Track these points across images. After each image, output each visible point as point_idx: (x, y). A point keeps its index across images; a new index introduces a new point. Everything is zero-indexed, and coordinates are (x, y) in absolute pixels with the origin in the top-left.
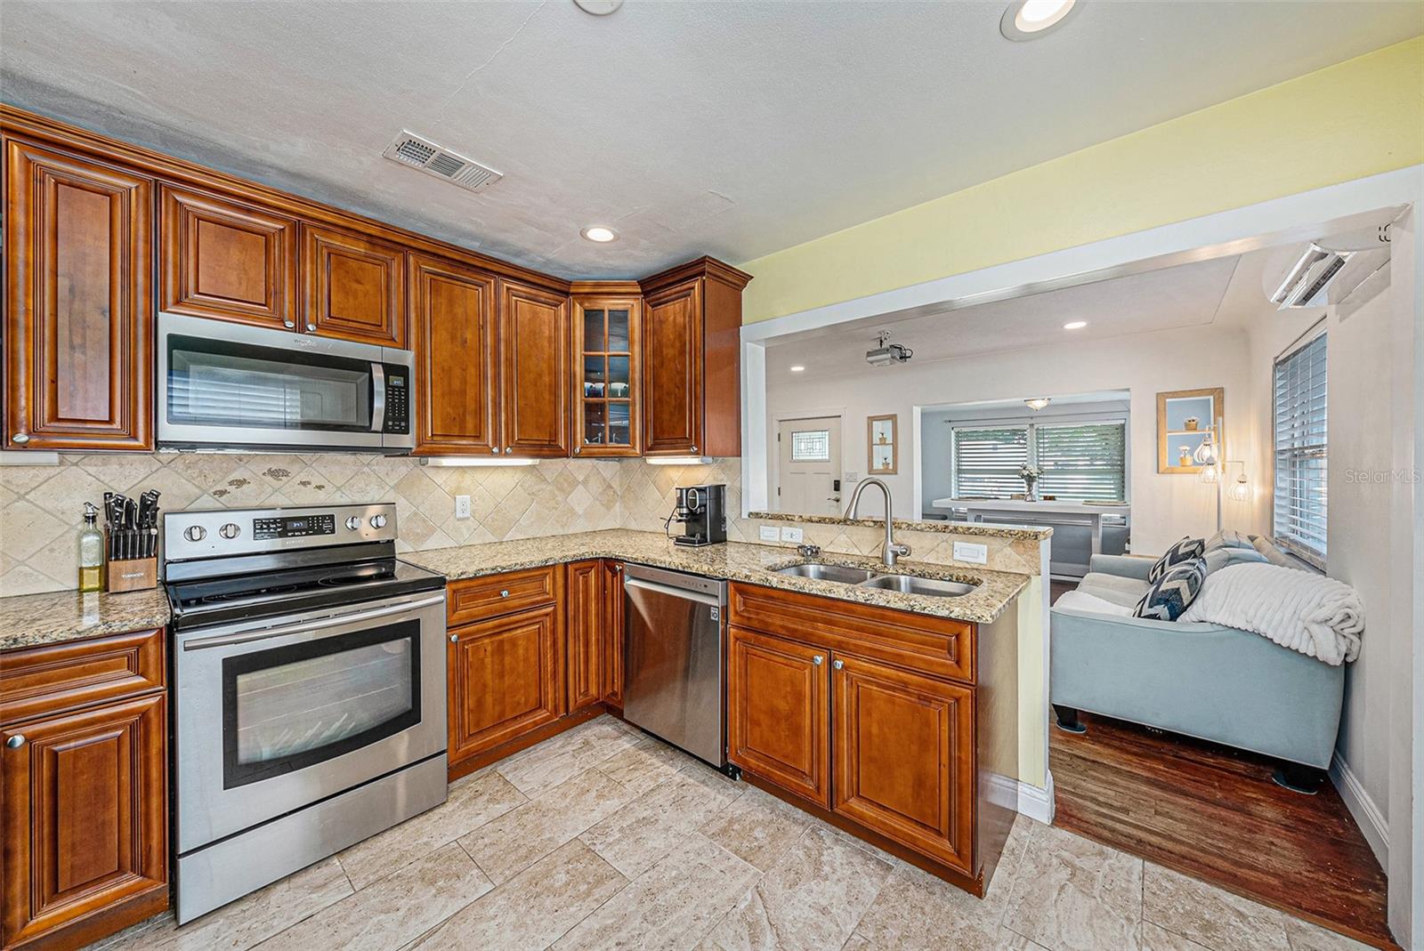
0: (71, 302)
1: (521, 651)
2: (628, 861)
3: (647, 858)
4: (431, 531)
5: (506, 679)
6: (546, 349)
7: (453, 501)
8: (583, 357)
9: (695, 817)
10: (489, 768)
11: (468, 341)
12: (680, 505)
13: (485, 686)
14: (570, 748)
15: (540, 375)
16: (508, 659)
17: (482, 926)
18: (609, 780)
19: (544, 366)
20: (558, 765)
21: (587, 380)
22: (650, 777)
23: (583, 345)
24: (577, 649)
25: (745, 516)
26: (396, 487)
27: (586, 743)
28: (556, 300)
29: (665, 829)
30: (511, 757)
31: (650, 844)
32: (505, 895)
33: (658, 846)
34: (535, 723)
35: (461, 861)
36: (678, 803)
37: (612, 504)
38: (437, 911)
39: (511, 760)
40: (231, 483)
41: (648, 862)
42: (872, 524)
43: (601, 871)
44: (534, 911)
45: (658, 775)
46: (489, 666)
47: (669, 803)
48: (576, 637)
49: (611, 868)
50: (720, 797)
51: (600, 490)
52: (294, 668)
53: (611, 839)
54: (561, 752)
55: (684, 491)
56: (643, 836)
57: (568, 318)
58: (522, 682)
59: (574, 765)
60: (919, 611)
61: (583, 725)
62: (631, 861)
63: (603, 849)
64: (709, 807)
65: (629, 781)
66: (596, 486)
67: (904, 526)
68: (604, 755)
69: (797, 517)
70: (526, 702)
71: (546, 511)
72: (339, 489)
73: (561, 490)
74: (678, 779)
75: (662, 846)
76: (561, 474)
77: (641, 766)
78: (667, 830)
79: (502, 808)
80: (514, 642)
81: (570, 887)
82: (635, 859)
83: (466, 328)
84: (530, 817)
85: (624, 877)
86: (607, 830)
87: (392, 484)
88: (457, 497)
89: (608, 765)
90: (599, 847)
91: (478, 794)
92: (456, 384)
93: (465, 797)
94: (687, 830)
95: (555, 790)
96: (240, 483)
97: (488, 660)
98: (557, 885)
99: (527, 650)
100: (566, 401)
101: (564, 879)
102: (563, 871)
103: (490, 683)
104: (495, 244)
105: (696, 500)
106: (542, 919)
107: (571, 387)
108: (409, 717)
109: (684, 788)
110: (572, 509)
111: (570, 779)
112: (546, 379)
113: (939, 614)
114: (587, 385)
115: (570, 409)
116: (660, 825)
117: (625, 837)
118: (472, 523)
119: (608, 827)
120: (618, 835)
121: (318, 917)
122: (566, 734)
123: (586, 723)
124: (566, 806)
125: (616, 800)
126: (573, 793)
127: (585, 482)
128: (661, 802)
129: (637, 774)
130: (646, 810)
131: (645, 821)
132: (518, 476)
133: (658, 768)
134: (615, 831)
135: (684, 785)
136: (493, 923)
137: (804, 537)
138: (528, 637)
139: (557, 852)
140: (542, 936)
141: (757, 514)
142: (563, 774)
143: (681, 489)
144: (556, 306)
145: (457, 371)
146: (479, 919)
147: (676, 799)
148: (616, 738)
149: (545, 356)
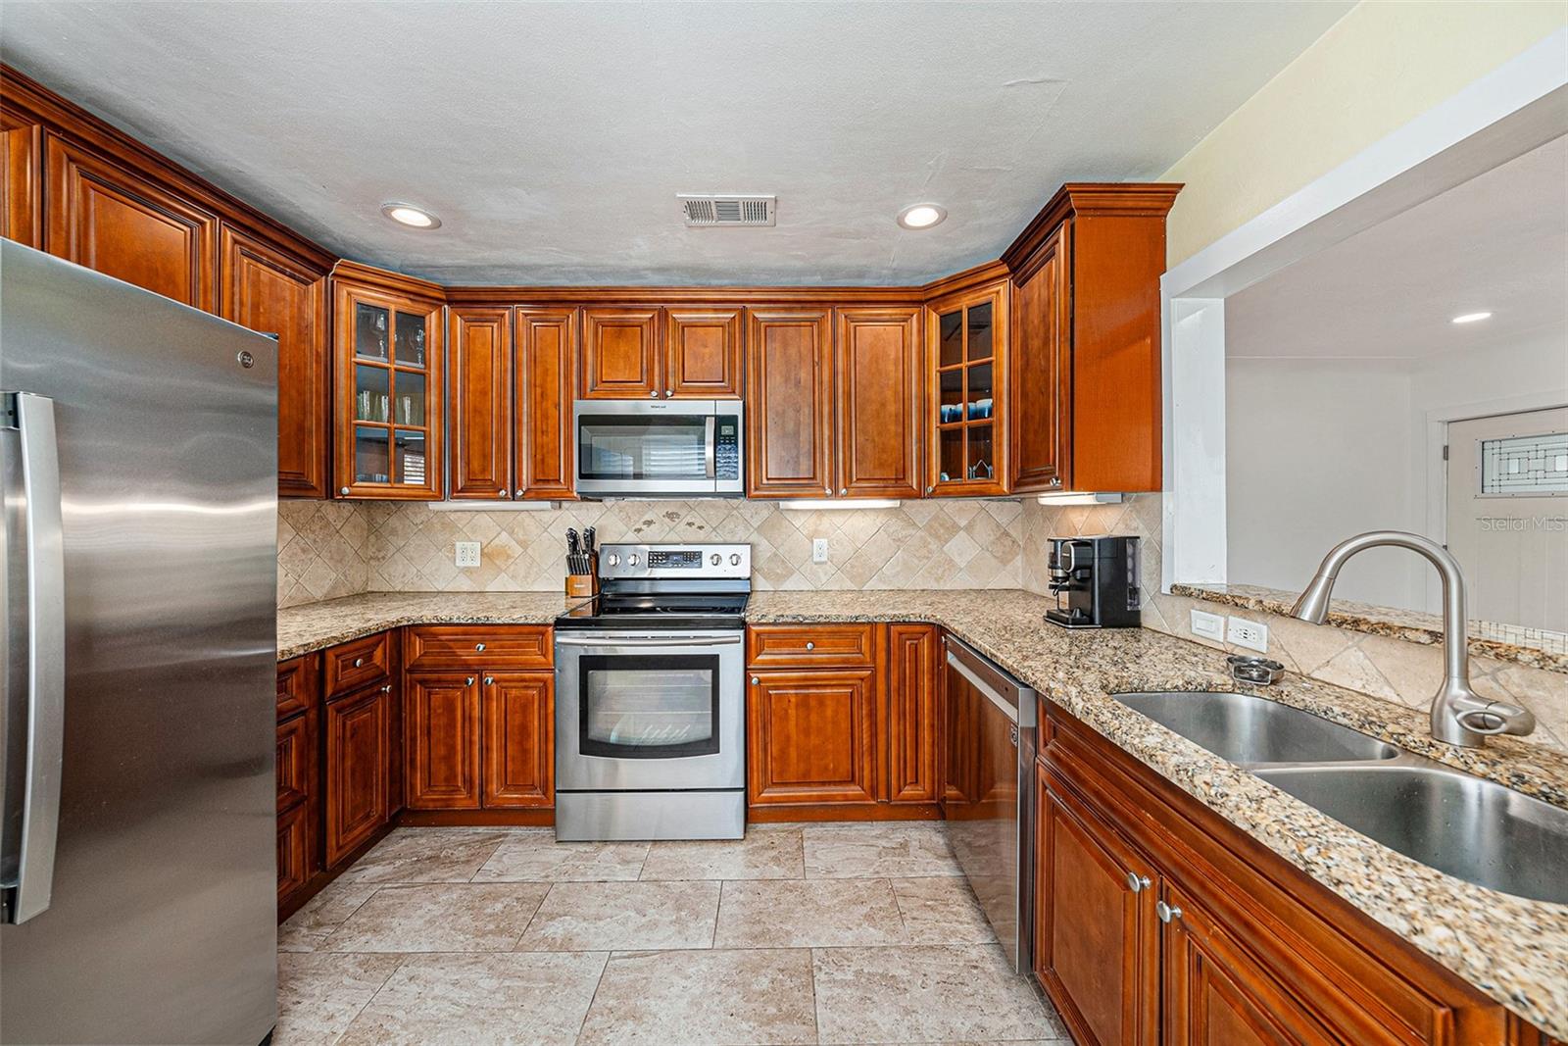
0: (542, 402)
1: (829, 712)
2: (835, 1017)
3: (857, 1030)
4: (790, 573)
5: (812, 737)
6: (892, 374)
7: (810, 544)
8: (938, 374)
9: (956, 1022)
10: (800, 825)
11: (802, 381)
12: (1053, 566)
13: (788, 738)
14: (883, 843)
15: (883, 405)
16: (814, 717)
17: (675, 978)
18: (894, 903)
19: (889, 394)
20: (858, 855)
21: (943, 402)
22: (943, 929)
23: (938, 362)
24: (902, 728)
25: (1166, 590)
26: (759, 529)
27: (904, 846)
28: (905, 314)
29: (905, 1009)
30: (824, 824)
31: (874, 1015)
32: (712, 962)
33: (880, 1025)
34: (846, 798)
35: (710, 904)
36: (949, 986)
37: (1010, 557)
38: (664, 938)
39: (822, 826)
40: (644, 523)
41: (853, 1036)
42: (1425, 638)
43: (802, 1005)
44: (717, 999)
45: (953, 933)
46: (794, 719)
47: (938, 978)
48: (902, 715)
49: (812, 1011)
50: (1014, 1020)
51: (992, 538)
52: (654, 675)
53: (839, 976)
54: (871, 842)
55: (1059, 543)
56: (876, 998)
57: (922, 331)
58: (830, 747)
59: (873, 864)
60: (1324, 881)
61: (916, 823)
62: (838, 1021)
63: (823, 982)
64: (986, 1022)
65: (914, 919)
66: (985, 533)
67: (1525, 657)
68: (912, 870)
69: (1252, 602)
70: (835, 770)
71: (916, 561)
72: (714, 529)
73: (937, 537)
74: (974, 954)
75: (885, 1029)
76: (936, 518)
77: (941, 908)
78: (907, 1012)
79: (777, 872)
80: (821, 700)
81: (762, 999)
82: (845, 1020)
83: (800, 368)
84: (790, 897)
85: (817, 1032)
86: (845, 962)
87: (756, 526)
88: (815, 540)
89: (906, 884)
90: (821, 976)
91: (772, 846)
92: (790, 426)
93: (761, 843)
94: (932, 1033)
95: (833, 882)
96: (649, 523)
97: (792, 712)
98: (755, 987)
99: (836, 712)
100: (919, 430)
101: (764, 987)
102: (770, 976)
103: (794, 736)
104: (832, 272)
105: (1070, 557)
106: (715, 1013)
107: (925, 413)
108: (710, 745)
109: (975, 971)
110: (951, 560)
111: (856, 878)
112: (892, 408)
113: (1378, 917)
114: (946, 408)
115: (923, 439)
116: (905, 1001)
117: (856, 985)
118: (830, 568)
119: (847, 959)
120: (850, 977)
121: (607, 885)
122: (891, 824)
123: (922, 822)
124: (829, 907)
125: (882, 933)
126: (846, 896)
127: (969, 528)
128: (929, 970)
129: (930, 915)
130: (903, 967)
131: (891, 982)
132: (881, 520)
133: (961, 923)
134: (852, 969)
135: (976, 967)
136: (684, 983)
137: (1270, 642)
138: (836, 698)
139: (782, 951)
140: (700, 1031)
141: (1184, 589)
142: (854, 869)
143: (1055, 541)
144: (905, 320)
145: (791, 413)
146: (678, 970)
147: (952, 980)
148: (940, 857)
149: (891, 382)
